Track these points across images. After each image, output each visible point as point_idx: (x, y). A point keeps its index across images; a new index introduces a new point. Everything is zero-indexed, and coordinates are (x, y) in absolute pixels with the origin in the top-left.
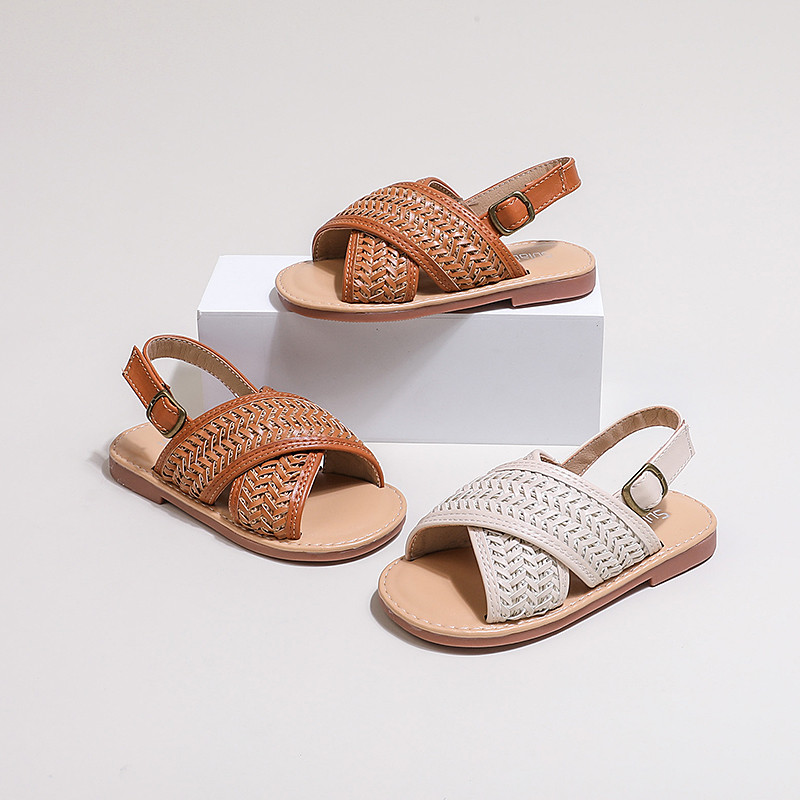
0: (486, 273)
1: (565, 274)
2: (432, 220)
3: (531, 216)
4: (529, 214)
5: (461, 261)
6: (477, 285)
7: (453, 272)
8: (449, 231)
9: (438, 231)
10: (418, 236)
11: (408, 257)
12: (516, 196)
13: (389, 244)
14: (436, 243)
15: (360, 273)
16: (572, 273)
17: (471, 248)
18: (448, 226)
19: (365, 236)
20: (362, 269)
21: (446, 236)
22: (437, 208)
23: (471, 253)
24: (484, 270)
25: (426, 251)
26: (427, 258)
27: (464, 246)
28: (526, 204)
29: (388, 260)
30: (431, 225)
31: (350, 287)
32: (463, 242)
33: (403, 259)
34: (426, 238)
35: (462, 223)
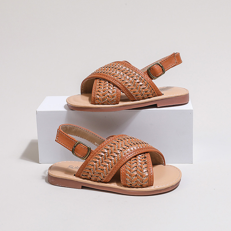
0: (147, 93)
1: (177, 95)
2: (126, 73)
3: (164, 72)
4: (163, 71)
5: (137, 88)
6: (143, 98)
7: (134, 92)
8: (132, 77)
9: (128, 77)
10: (120, 78)
11: (117, 86)
12: (158, 64)
13: (109, 82)
14: (127, 81)
15: (98, 93)
16: (180, 94)
17: (141, 83)
18: (132, 75)
19: (100, 80)
20: (99, 91)
21: (131, 79)
22: (127, 69)
23: (141, 85)
24: (146, 92)
25: (123, 84)
26: (124, 87)
27: (138, 83)
28: (162, 67)
29: (109, 88)
30: (125, 75)
31: (94, 98)
32: (138, 81)
33: (115, 87)
34: (123, 79)
35: (137, 74)
